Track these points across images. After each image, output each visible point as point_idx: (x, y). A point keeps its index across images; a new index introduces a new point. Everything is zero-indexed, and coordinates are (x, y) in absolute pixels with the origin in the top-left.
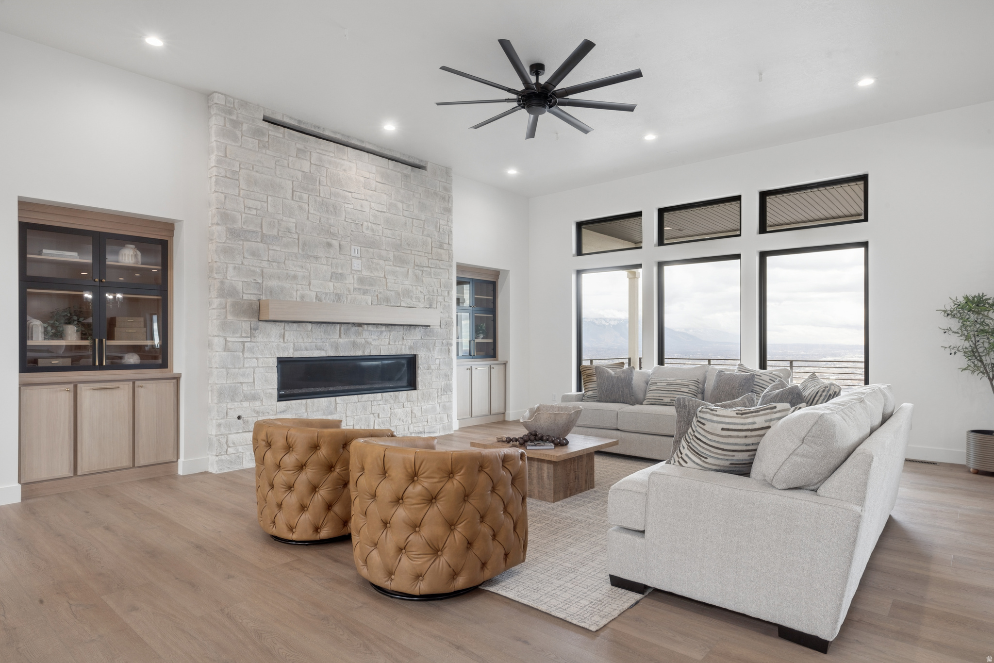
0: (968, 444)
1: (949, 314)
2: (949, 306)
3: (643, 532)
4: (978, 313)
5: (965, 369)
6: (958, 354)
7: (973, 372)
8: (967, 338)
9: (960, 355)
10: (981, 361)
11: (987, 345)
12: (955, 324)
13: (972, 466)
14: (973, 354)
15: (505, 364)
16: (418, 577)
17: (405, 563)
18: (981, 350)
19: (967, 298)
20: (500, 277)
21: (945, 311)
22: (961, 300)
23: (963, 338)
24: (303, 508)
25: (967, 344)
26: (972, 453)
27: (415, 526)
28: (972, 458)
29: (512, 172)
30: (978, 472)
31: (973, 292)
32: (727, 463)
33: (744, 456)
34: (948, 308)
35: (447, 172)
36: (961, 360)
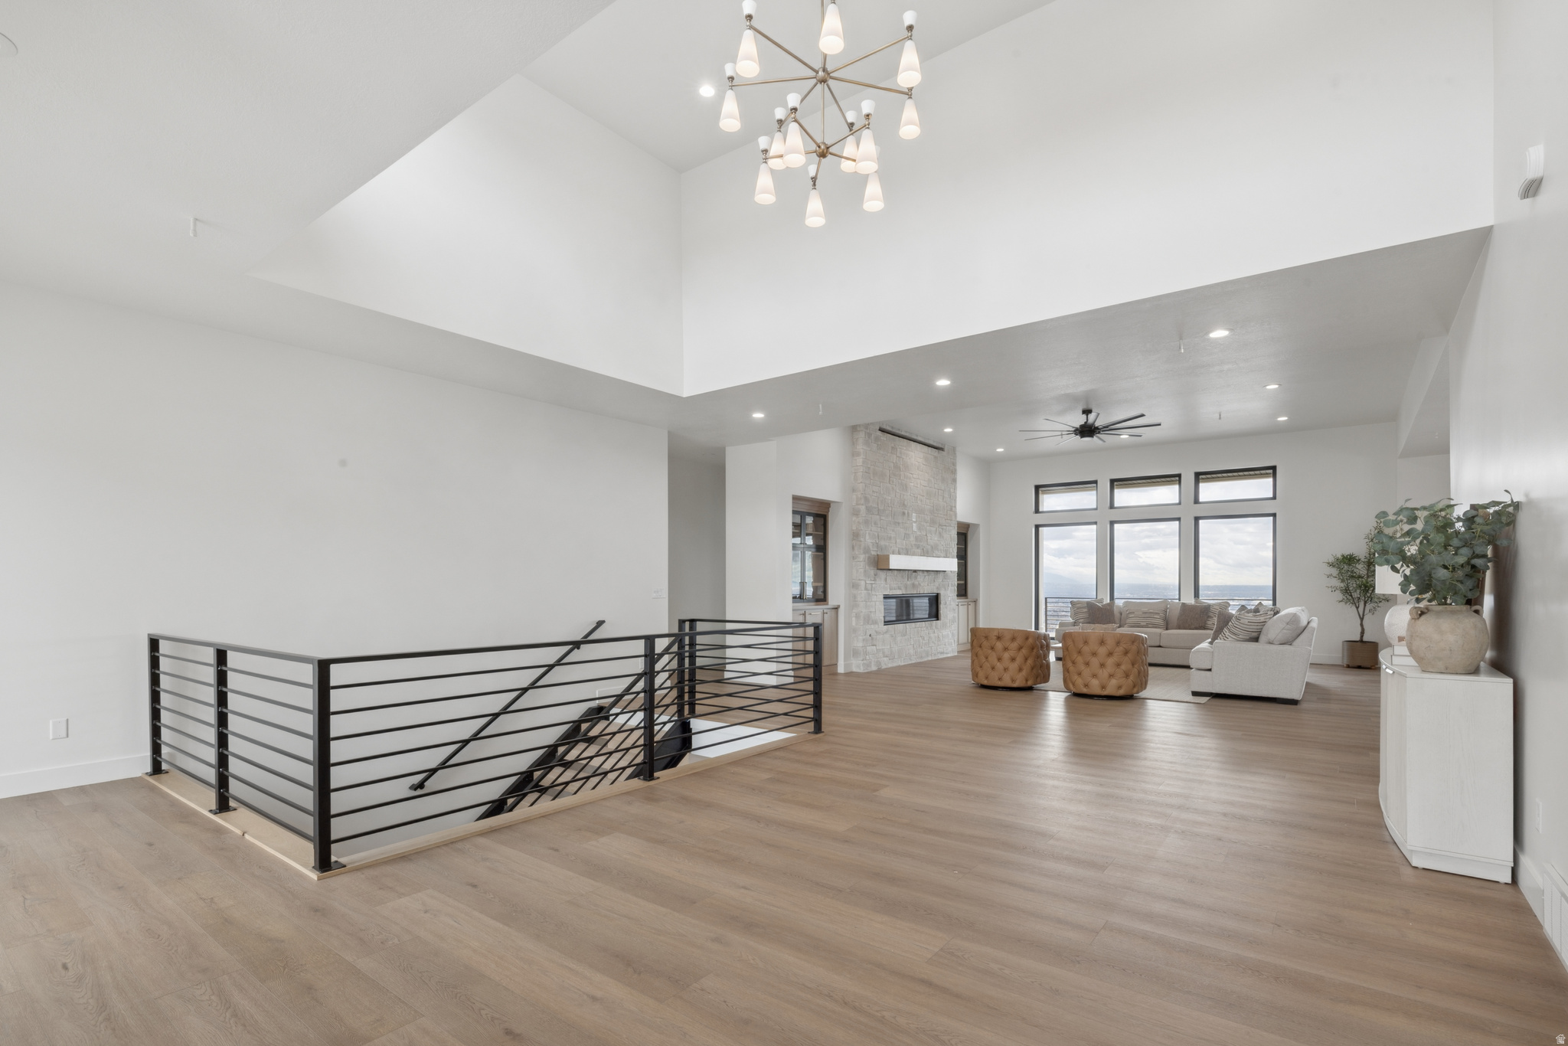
0: (1343, 649)
1: (1331, 565)
2: (1331, 560)
3: (1210, 670)
4: (1350, 565)
5: (1341, 601)
6: (1337, 591)
7: (1346, 603)
8: (1343, 581)
9: (1338, 592)
10: (1351, 596)
11: (1355, 585)
12: (1335, 571)
13: (1346, 662)
14: (1346, 591)
15: (975, 602)
16: (1120, 687)
17: (1114, 682)
18: (1351, 589)
19: (1343, 556)
20: (970, 529)
21: (1328, 563)
22: (1340, 557)
23: (1340, 581)
24: (1020, 670)
25: (1342, 585)
26: (1345, 654)
27: (1118, 665)
28: (1345, 658)
29: (1000, 450)
30: (1348, 666)
31: (1347, 552)
32: (1248, 637)
33: (1255, 634)
34: (1330, 561)
35: (954, 449)
36: (1339, 596)
